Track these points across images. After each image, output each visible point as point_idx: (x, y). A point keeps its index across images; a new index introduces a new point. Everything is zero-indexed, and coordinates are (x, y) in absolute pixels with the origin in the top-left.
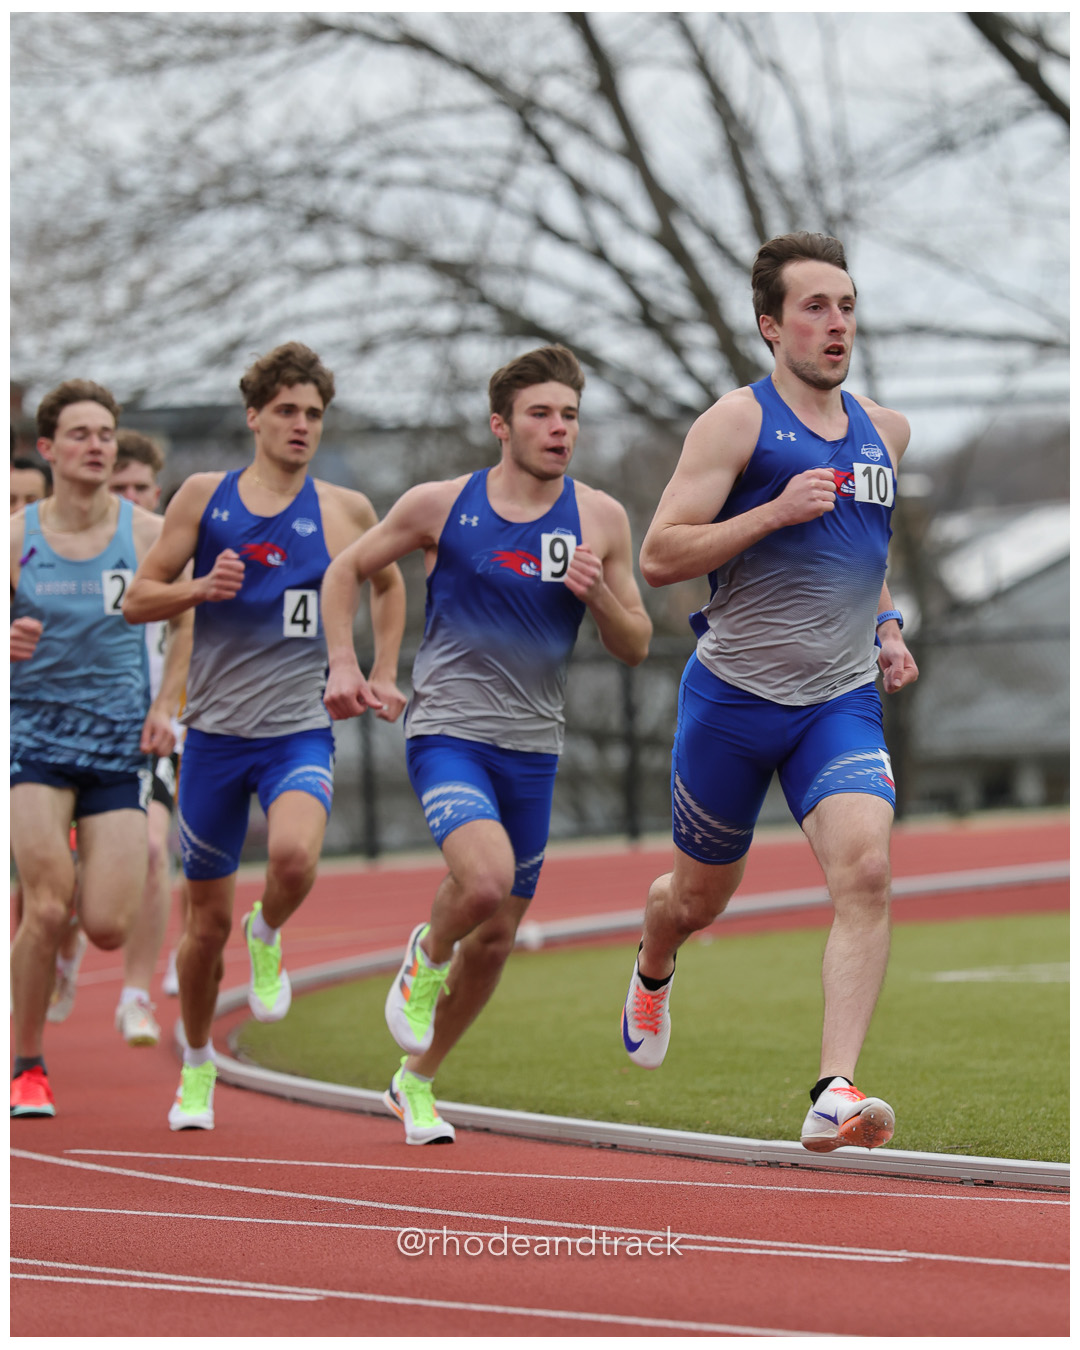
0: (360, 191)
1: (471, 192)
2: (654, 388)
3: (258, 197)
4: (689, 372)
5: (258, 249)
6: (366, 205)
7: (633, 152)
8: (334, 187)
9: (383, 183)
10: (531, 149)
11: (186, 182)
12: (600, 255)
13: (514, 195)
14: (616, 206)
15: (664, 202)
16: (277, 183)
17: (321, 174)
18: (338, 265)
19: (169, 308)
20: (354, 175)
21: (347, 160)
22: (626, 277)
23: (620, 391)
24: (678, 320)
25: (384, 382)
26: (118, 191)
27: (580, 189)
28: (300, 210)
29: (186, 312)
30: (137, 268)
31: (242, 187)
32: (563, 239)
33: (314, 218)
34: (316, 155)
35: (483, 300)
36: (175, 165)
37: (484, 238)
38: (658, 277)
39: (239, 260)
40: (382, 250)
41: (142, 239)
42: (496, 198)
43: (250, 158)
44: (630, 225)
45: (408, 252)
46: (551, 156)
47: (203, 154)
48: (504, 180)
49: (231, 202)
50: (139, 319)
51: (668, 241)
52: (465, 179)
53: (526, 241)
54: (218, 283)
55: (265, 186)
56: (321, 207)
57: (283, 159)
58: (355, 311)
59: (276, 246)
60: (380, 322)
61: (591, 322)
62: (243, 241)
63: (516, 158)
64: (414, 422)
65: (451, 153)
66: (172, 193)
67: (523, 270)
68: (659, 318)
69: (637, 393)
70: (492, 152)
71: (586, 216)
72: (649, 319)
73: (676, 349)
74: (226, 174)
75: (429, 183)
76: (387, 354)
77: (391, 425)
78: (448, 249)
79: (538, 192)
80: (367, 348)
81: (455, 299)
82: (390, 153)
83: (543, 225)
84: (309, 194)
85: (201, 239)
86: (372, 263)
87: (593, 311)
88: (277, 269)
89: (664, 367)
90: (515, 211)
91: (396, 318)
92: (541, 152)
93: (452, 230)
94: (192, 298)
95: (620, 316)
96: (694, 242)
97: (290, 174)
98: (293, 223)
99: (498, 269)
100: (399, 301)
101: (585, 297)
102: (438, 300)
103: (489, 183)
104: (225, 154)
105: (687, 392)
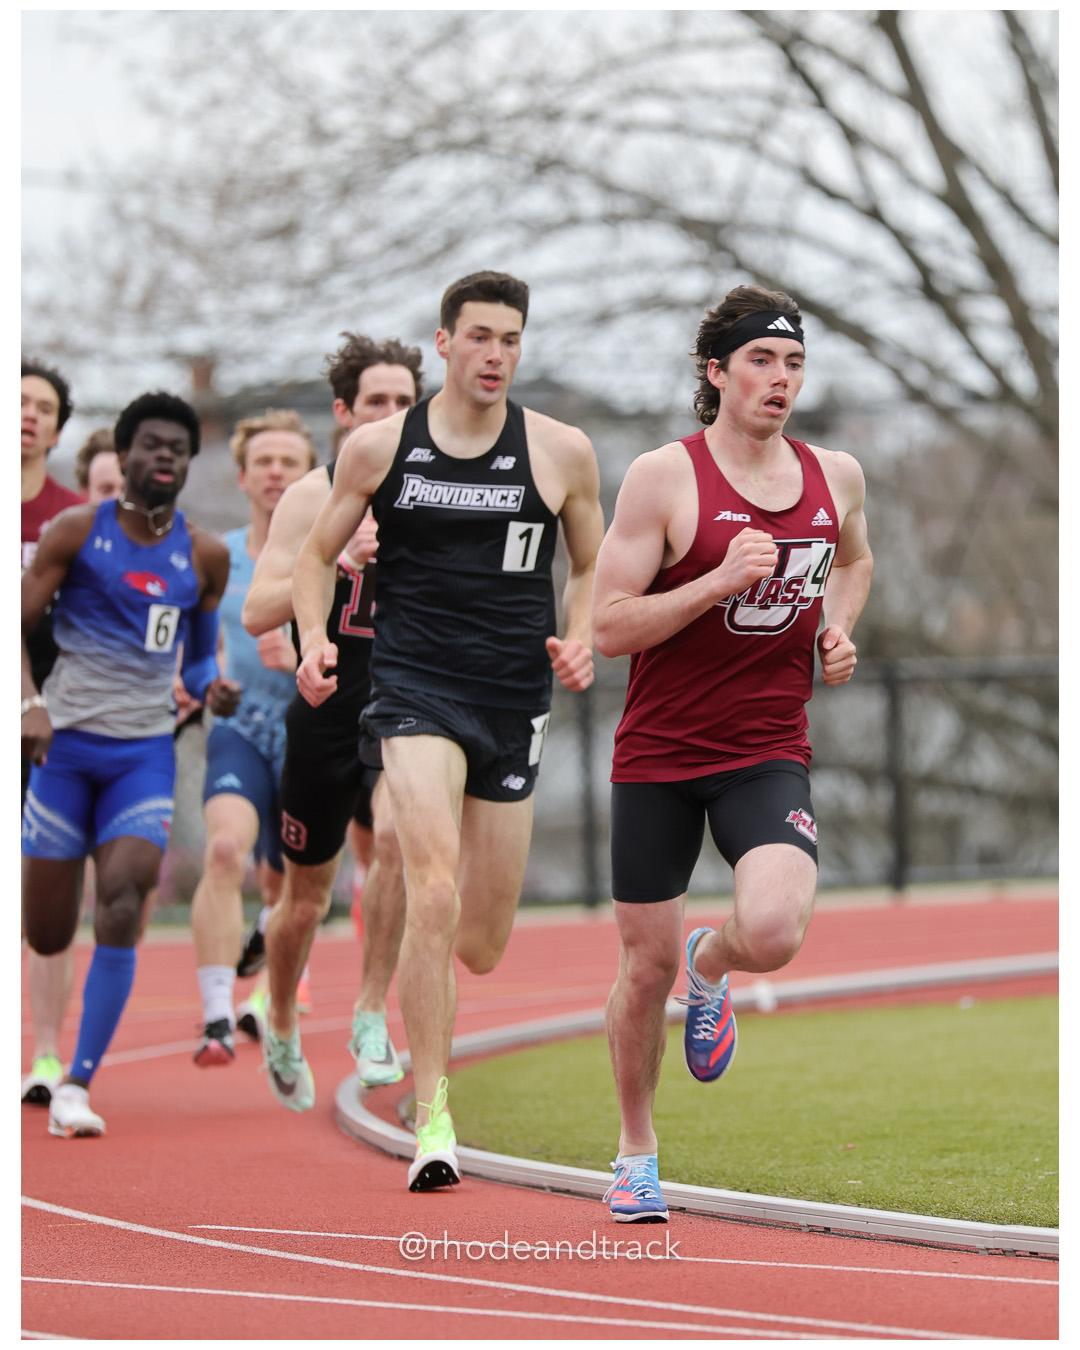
0: (598, 136)
1: (730, 139)
2: (937, 372)
3: (480, 143)
4: (978, 354)
5: (480, 202)
6: (605, 152)
7: (916, 96)
8: (568, 129)
9: (625, 128)
10: (796, 90)
11: (398, 123)
12: (875, 215)
13: (776, 143)
15: (949, 153)
16: (502, 126)
17: (552, 116)
18: (573, 221)
19: (373, 269)
20: (590, 118)
21: (585, 100)
22: (904, 241)
23: (898, 374)
24: (965, 291)
25: (622, 360)
26: (319, 135)
27: (852, 137)
28: (527, 158)
29: (396, 273)
30: (341, 223)
31: (463, 130)
32: (831, 194)
33: (544, 166)
34: (548, 95)
35: (739, 265)
36: (386, 102)
37: (740, 193)
38: (942, 242)
39: (458, 214)
40: (624, 205)
41: (346, 190)
42: (755, 147)
43: (471, 96)
44: (912, 181)
45: (652, 208)
46: (820, 101)
47: (417, 91)
48: (765, 125)
49: (449, 147)
50: (339, 283)
51: (957, 202)
52: (721, 124)
53: (789, 197)
54: (430, 241)
55: (489, 128)
56: (553, 154)
57: (510, 99)
58: (594, 274)
59: (500, 199)
60: (619, 290)
61: (861, 293)
62: (462, 193)
63: (778, 101)
64: (656, 406)
65: (704, 93)
66: (383, 137)
67: (786, 231)
68: (943, 288)
69: (917, 376)
70: (753, 93)
71: (860, 169)
72: (930, 289)
73: (960, 325)
74: (444, 117)
75: (676, 128)
76: (626, 328)
77: (631, 410)
78: (699, 206)
79: (803, 141)
80: (603, 318)
81: (705, 264)
82: (635, 93)
83: (811, 180)
84: (538, 140)
85: (414, 191)
86: (612, 219)
87: (868, 280)
88: (502, 225)
89: (948, 348)
90: (777, 162)
91: (640, 284)
92: (810, 95)
93: (706, 185)
94: (401, 258)
95: (898, 287)
96: (985, 201)
97: (518, 115)
98: (521, 171)
99: (757, 229)
100: (643, 265)
101: (858, 263)
102: (686, 265)
103: (747, 129)
104: (445, 92)
105: (975, 377)
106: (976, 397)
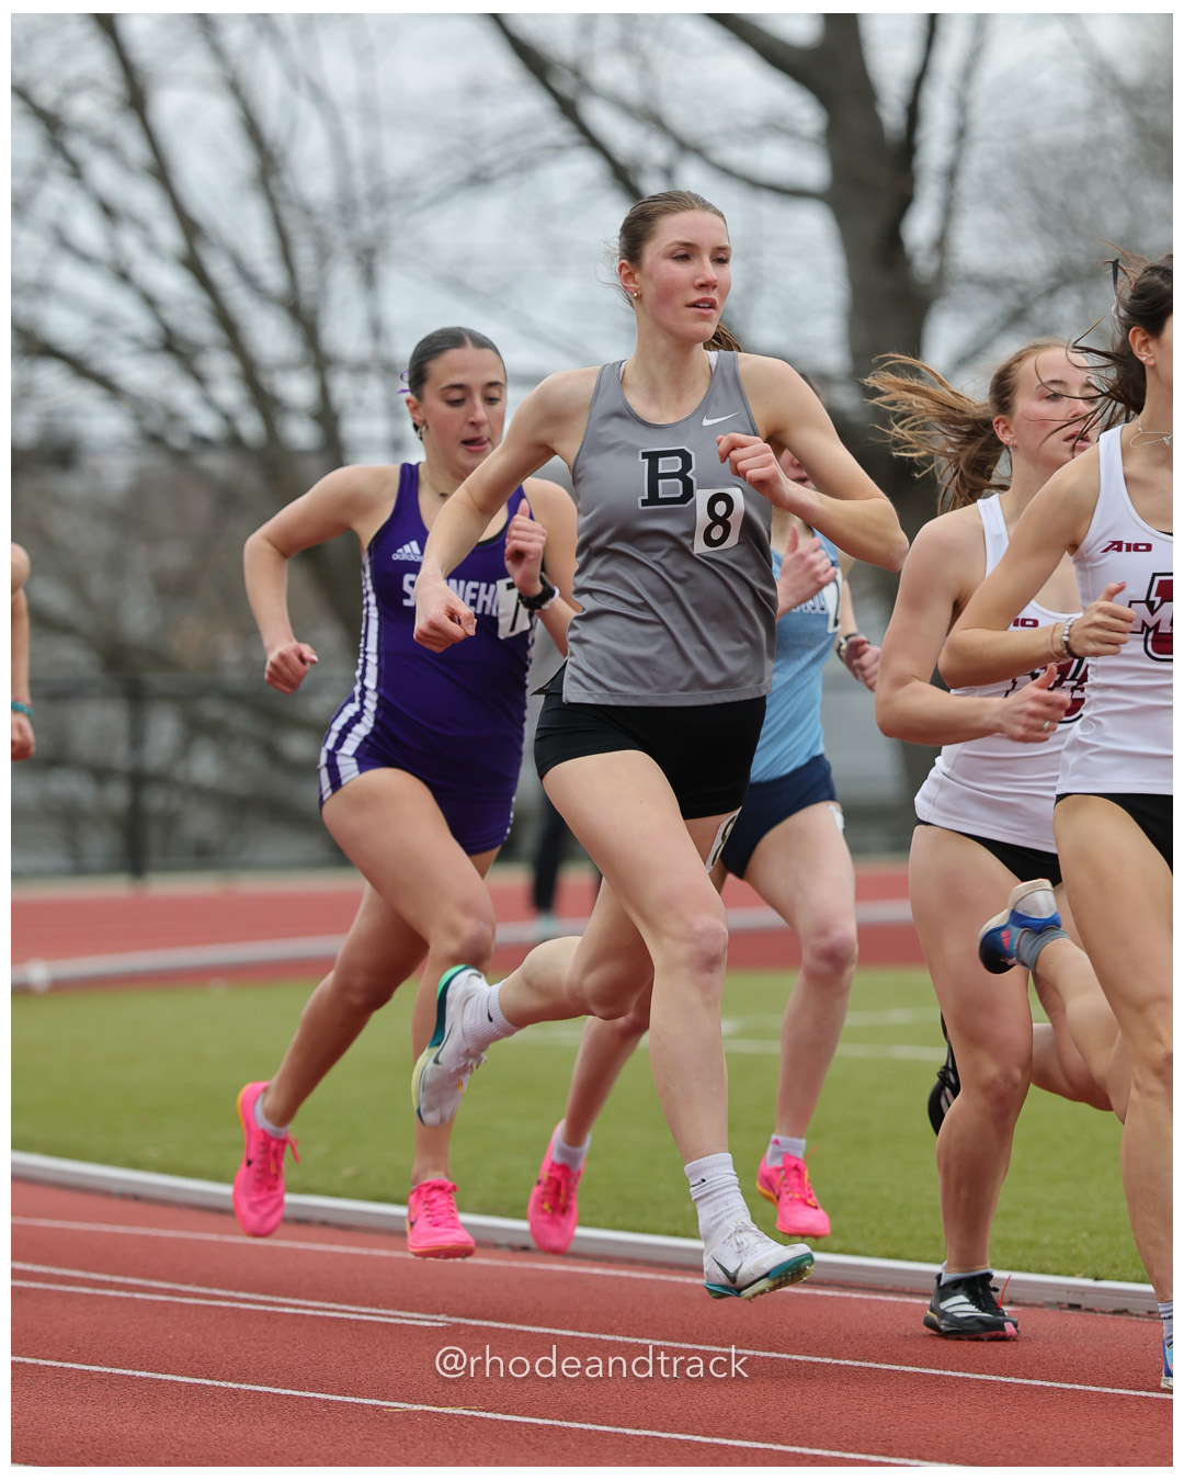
2: (173, 417)
4: (209, 402)
7: (161, 172)
10: (56, 164)
12: (123, 276)
14: (143, 226)
15: (190, 227)
22: (150, 302)
23: (138, 419)
24: (200, 347)
32: (86, 260)
44: (152, 247)
51: (193, 266)
53: (47, 259)
61: (109, 347)
63: (39, 174)
67: (43, 289)
68: (183, 345)
69: (153, 424)
71: (113, 239)
72: (173, 346)
73: (200, 379)
83: (64, 242)
89: (184, 396)
90: (39, 226)
92: (66, 167)
95: (135, 339)
96: (219, 269)
101: (104, 320)
105: (207, 424)
106: (203, 442)
